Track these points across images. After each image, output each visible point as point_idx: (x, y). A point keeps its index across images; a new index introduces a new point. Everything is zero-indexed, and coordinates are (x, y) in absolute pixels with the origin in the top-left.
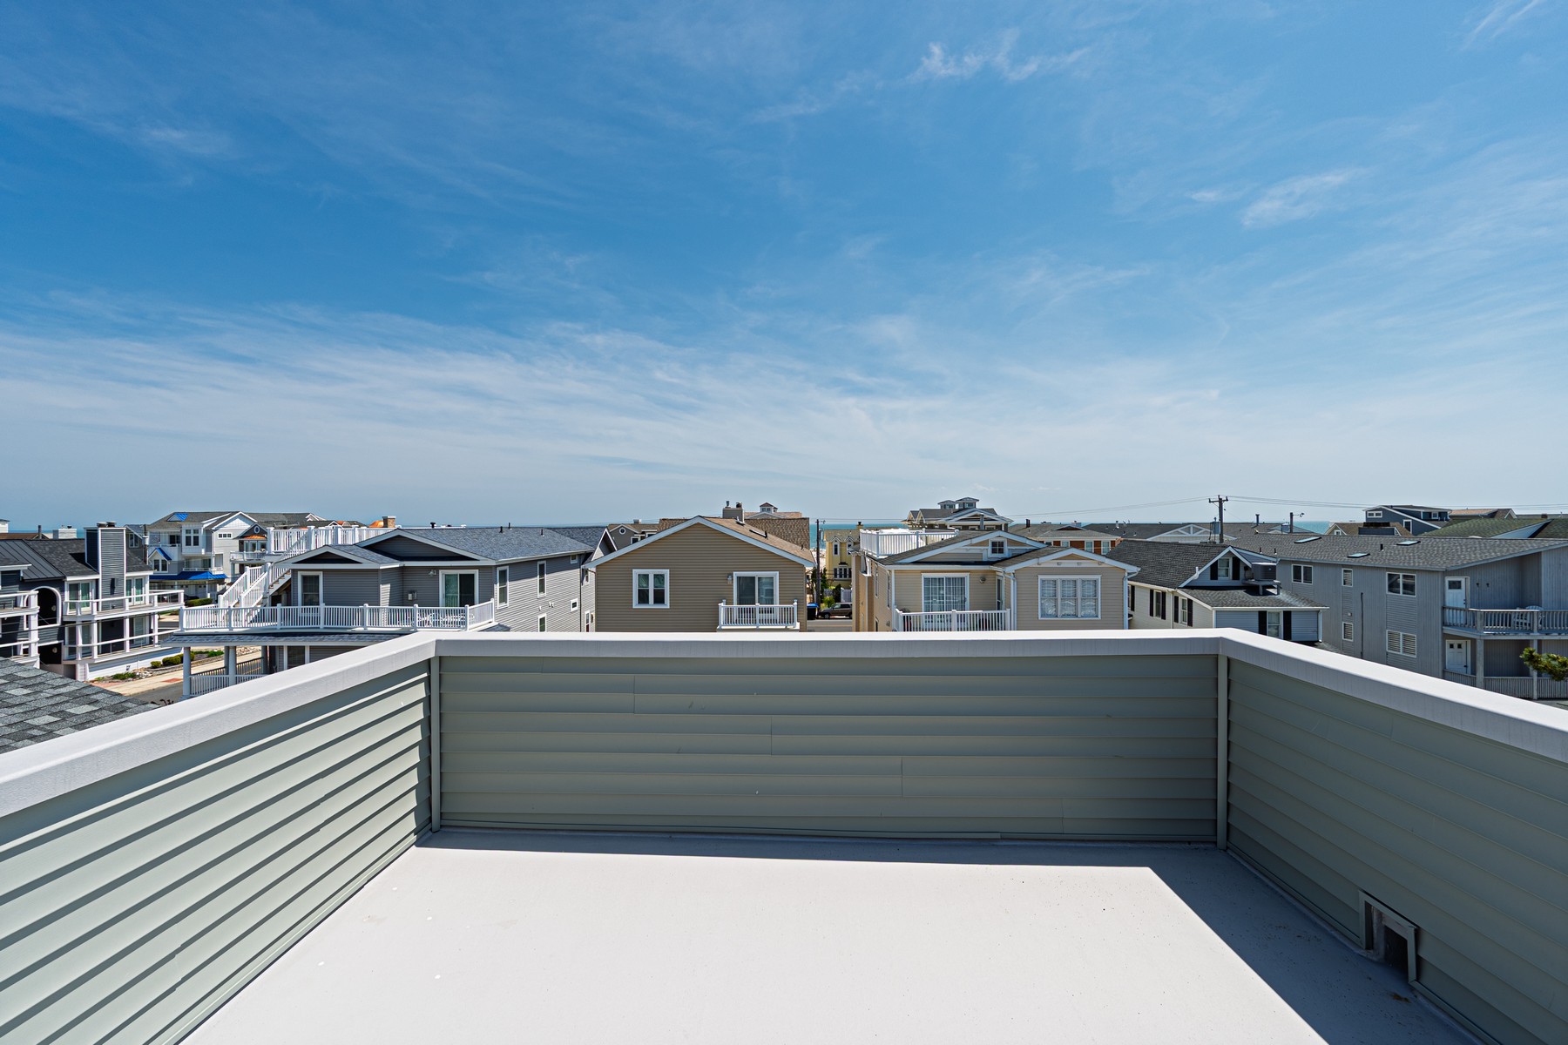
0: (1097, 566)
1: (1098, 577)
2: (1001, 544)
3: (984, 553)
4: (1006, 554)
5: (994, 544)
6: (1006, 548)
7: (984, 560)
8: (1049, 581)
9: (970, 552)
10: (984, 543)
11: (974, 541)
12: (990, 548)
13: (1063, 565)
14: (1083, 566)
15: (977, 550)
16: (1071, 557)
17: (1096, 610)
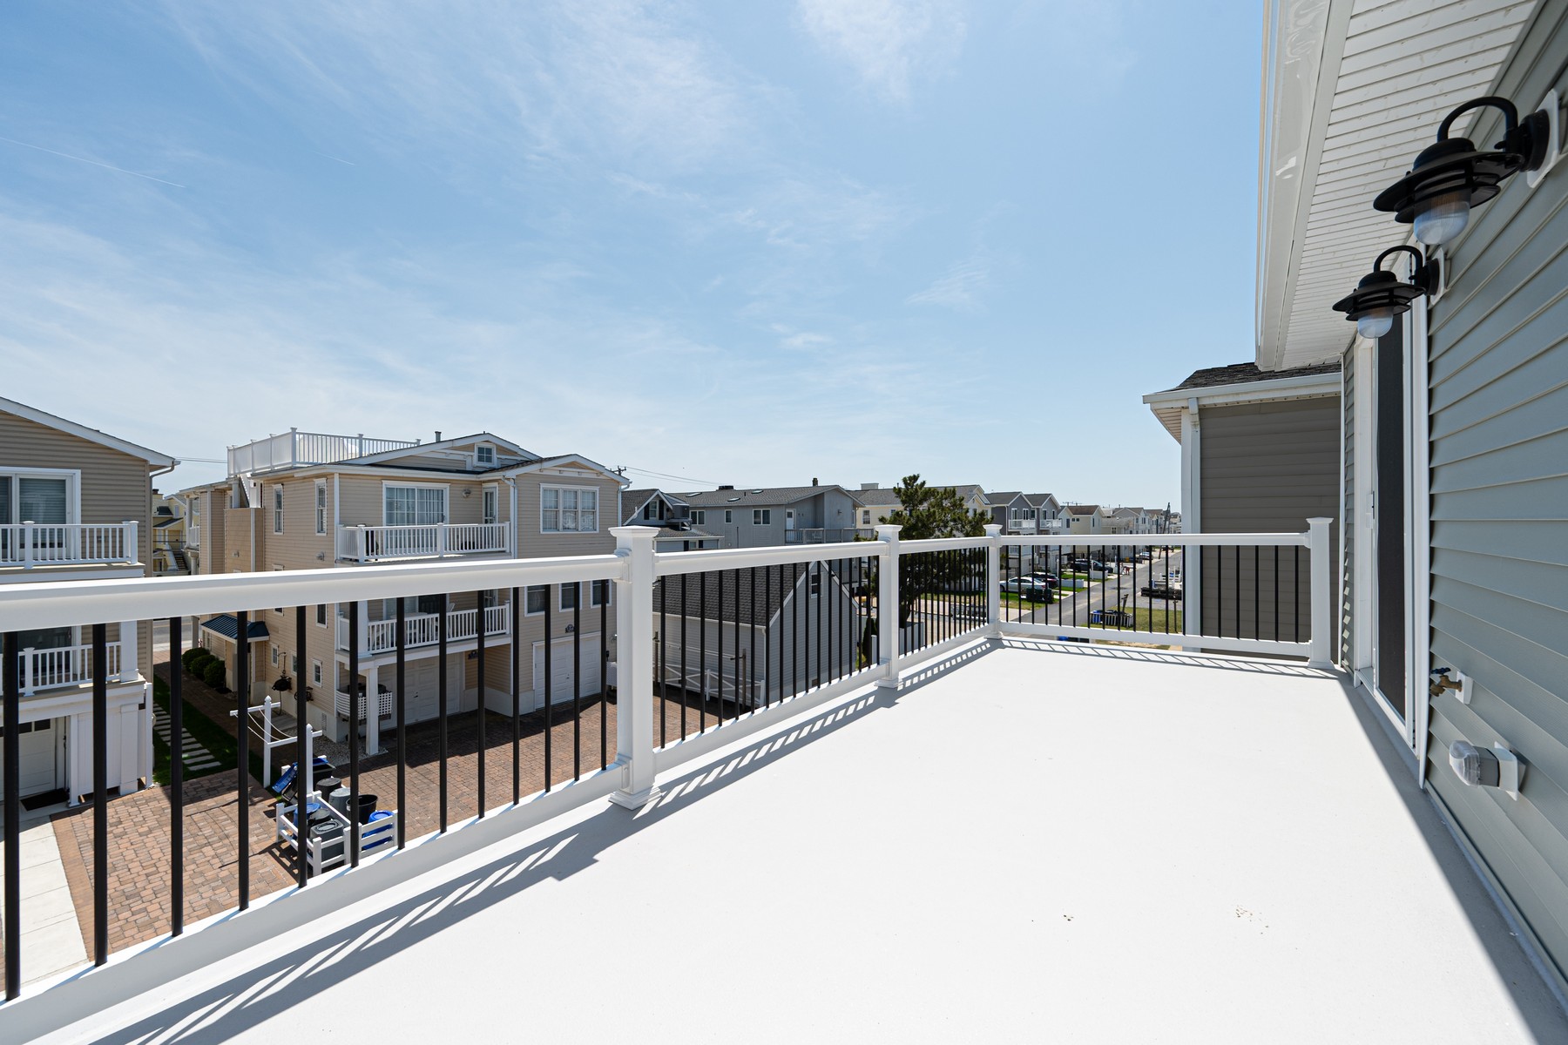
0: (595, 476)
1: (596, 489)
2: (489, 451)
3: (468, 460)
4: (495, 463)
5: (481, 450)
6: (495, 456)
7: (467, 469)
8: (551, 490)
9: (451, 457)
10: (470, 448)
11: (458, 444)
12: (475, 454)
13: (565, 474)
14: (583, 476)
15: (458, 456)
16: (573, 465)
17: (594, 523)
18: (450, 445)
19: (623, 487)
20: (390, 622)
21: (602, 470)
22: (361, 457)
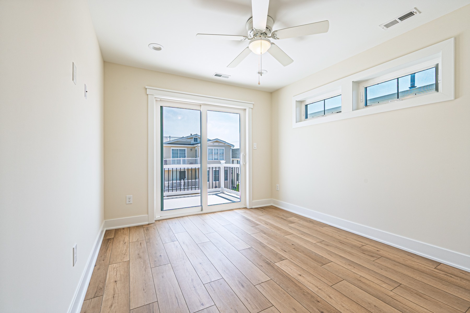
0: (223, 145)
1: (224, 148)
2: (197, 139)
3: (192, 141)
4: (198, 142)
5: (195, 139)
7: (191, 144)
8: (210, 149)
9: (187, 141)
10: (191, 138)
11: (188, 137)
12: (193, 140)
13: (214, 144)
14: (220, 144)
15: (189, 140)
16: (216, 142)
17: (223, 158)
18: (186, 138)
19: (232, 147)
20: (171, 182)
21: (225, 143)
22: (170, 141)
